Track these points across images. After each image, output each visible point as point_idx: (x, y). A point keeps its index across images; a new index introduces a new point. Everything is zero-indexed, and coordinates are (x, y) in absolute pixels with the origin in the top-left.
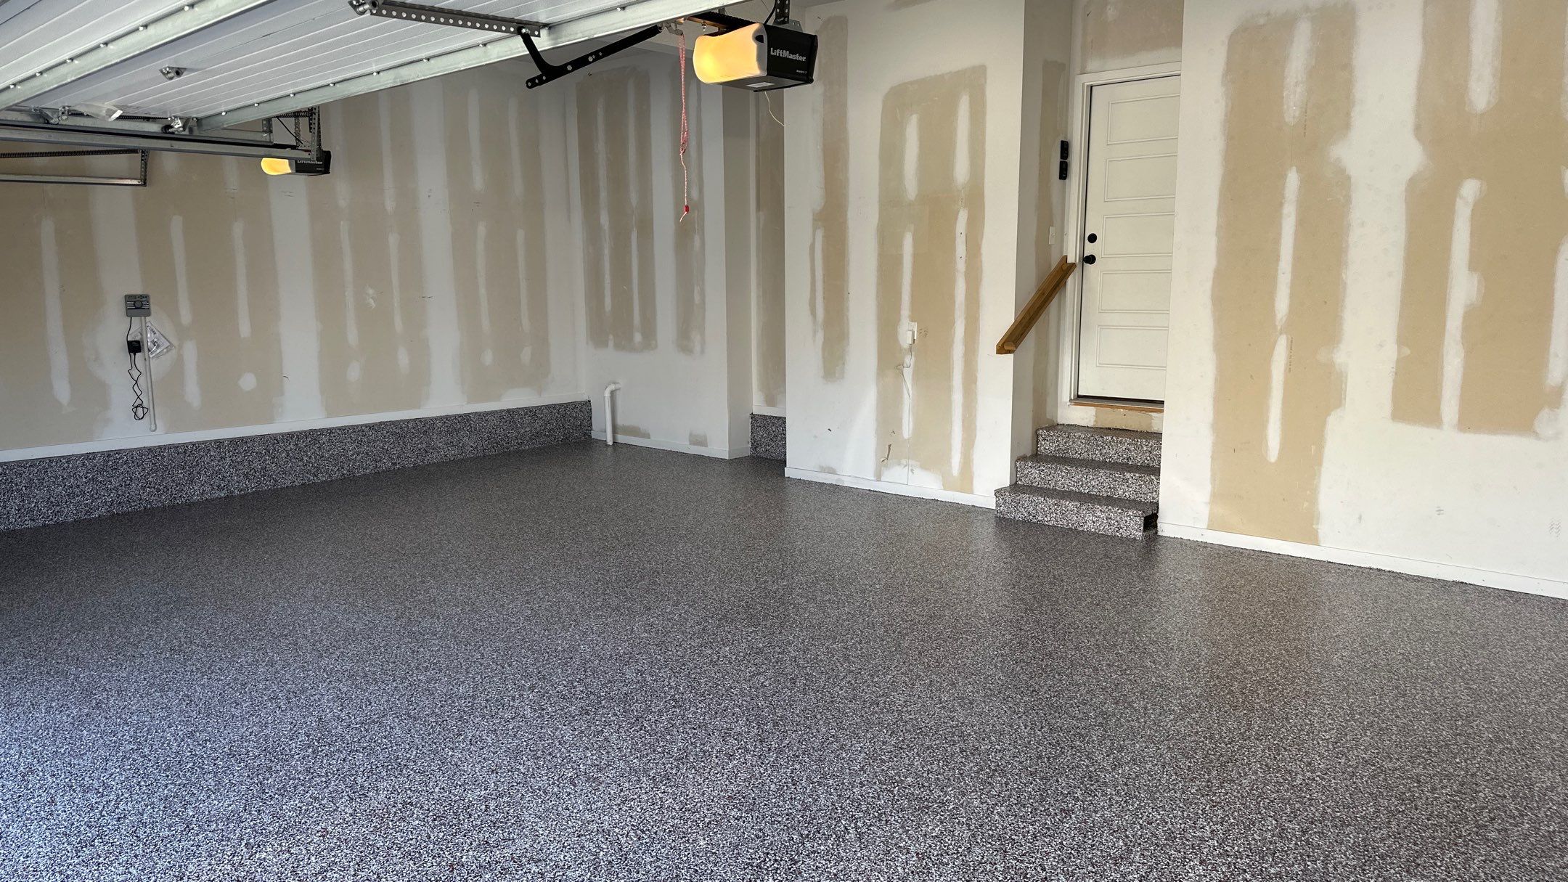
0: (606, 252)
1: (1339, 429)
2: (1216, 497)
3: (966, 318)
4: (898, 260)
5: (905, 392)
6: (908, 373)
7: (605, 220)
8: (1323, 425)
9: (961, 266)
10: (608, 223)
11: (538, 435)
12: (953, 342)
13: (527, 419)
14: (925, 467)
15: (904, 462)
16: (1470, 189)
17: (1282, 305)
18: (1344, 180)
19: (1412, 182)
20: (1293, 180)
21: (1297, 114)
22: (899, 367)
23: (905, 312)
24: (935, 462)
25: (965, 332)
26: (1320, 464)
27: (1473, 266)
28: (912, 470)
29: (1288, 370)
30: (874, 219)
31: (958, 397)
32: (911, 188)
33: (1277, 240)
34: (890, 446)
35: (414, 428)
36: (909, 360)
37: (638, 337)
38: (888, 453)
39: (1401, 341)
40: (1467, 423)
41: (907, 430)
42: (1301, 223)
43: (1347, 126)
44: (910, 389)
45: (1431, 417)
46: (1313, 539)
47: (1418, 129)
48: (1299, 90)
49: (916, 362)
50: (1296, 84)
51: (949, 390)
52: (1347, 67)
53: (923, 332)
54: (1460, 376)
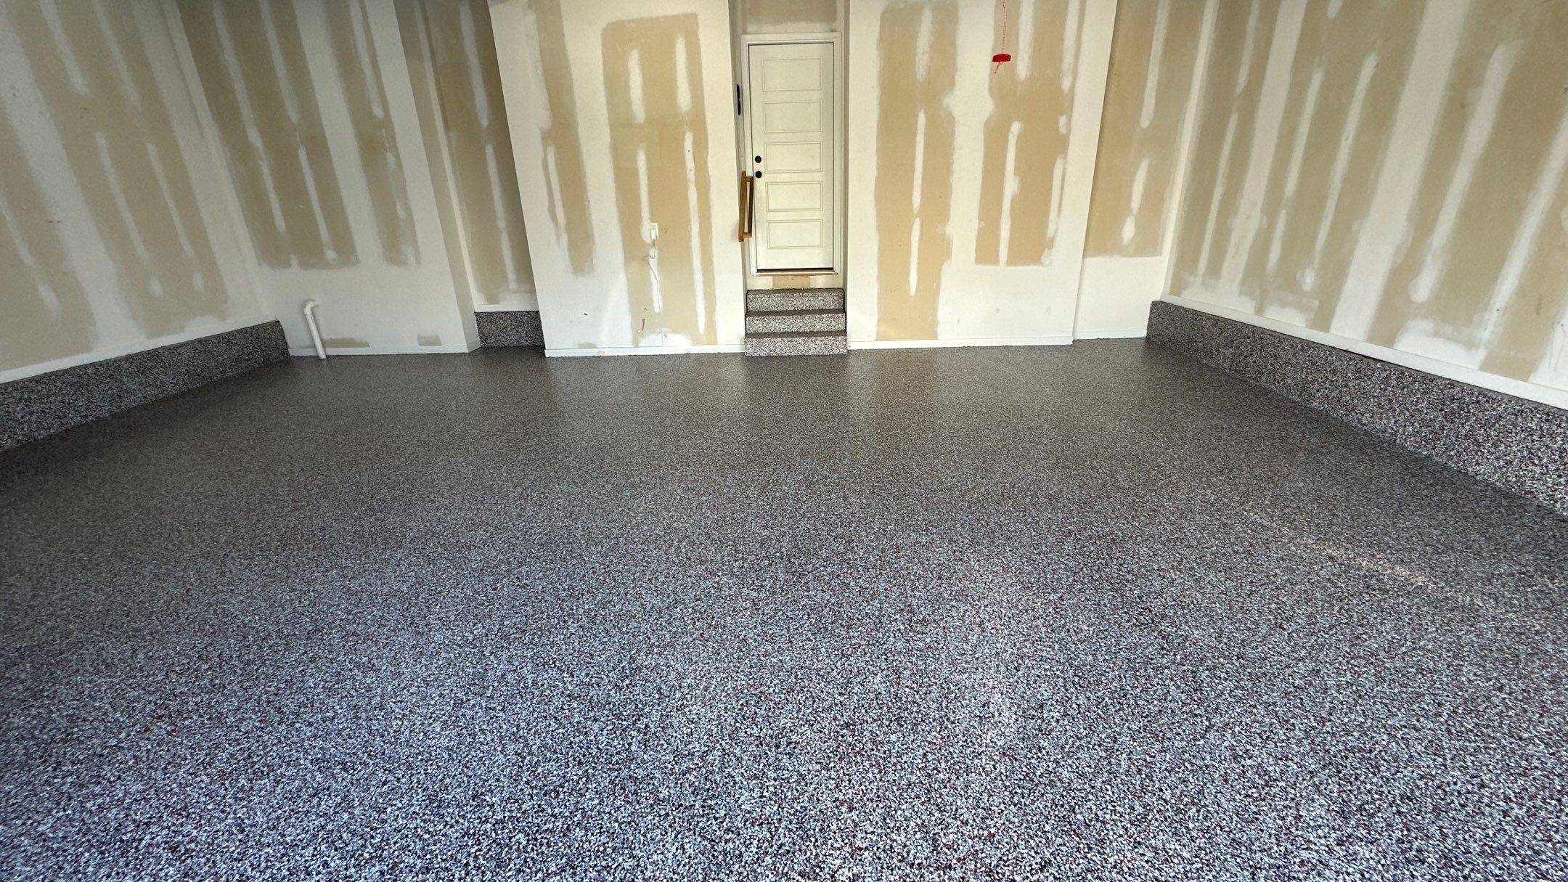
0: (266, 171)
1: (948, 270)
2: (880, 321)
3: (700, 217)
4: (635, 174)
5: (653, 276)
6: (653, 263)
7: (254, 136)
8: (940, 270)
9: (691, 176)
10: (260, 140)
11: (237, 361)
12: (691, 236)
13: (222, 347)
14: (675, 331)
15: (657, 330)
16: (1016, 127)
17: (917, 199)
18: (951, 120)
19: (987, 122)
20: (922, 119)
21: (924, 73)
22: (645, 259)
23: (645, 213)
24: (685, 326)
25: (700, 228)
26: (938, 294)
27: (1015, 174)
28: (666, 336)
29: (921, 239)
30: (606, 138)
31: (698, 278)
32: (639, 113)
33: (913, 158)
34: (644, 320)
35: (95, 374)
36: (653, 252)
37: (331, 255)
38: (642, 325)
39: (980, 219)
40: (1012, 261)
41: (658, 304)
42: (927, 146)
43: (953, 84)
44: (656, 274)
45: (995, 260)
46: (935, 337)
47: (991, 89)
48: (925, 58)
49: (659, 253)
50: (923, 53)
51: (691, 272)
52: (953, 44)
53: (663, 230)
54: (1008, 235)
